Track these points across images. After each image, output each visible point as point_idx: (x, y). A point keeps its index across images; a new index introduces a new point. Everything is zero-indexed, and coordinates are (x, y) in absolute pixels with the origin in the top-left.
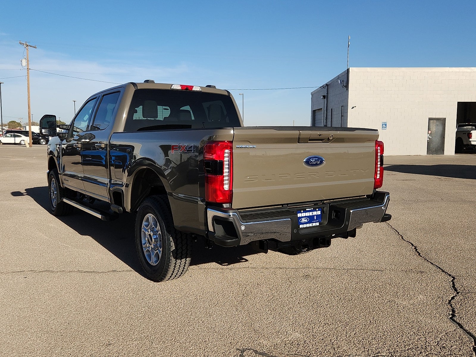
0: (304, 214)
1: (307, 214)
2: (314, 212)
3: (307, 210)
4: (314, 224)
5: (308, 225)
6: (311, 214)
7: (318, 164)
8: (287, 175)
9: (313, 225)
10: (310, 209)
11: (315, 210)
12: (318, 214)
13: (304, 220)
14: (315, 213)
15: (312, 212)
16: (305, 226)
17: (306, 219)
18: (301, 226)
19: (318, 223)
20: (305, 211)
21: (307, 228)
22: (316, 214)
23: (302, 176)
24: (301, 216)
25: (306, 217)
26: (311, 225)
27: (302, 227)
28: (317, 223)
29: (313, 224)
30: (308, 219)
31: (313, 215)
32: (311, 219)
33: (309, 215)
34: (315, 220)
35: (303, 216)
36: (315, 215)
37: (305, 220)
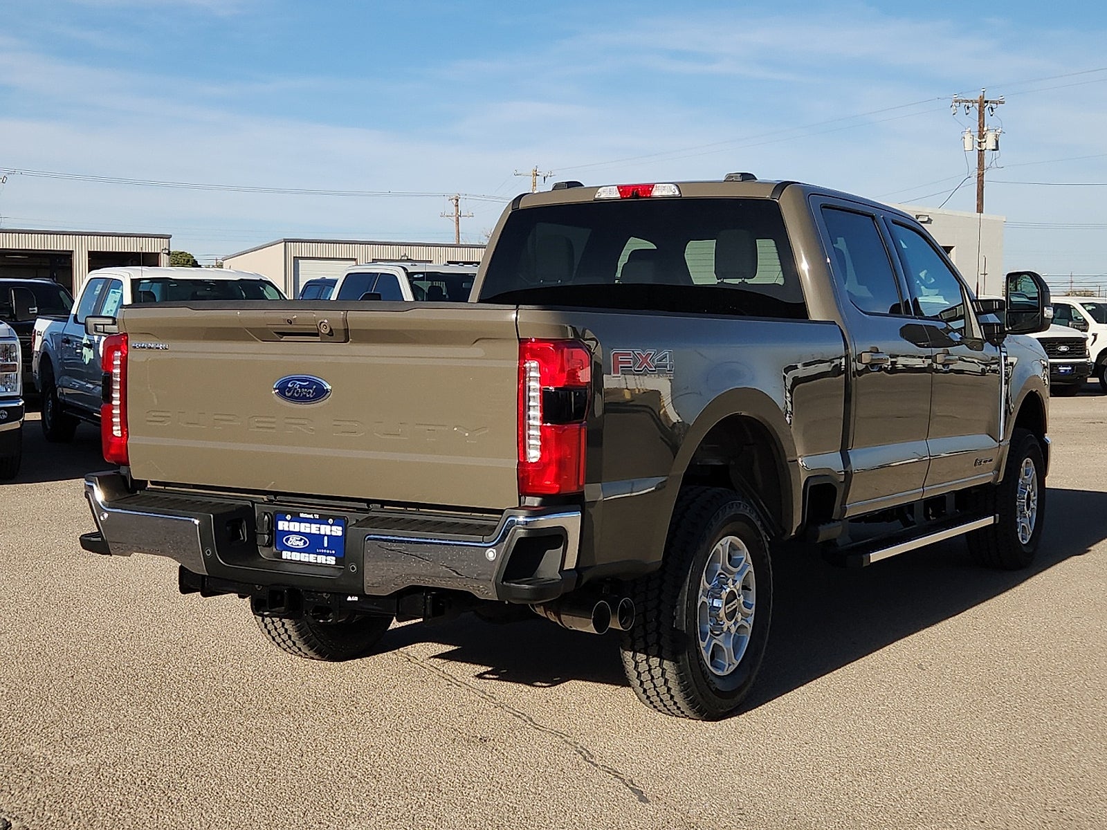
0: (295, 527)
1: (304, 528)
2: (323, 527)
3: (302, 515)
4: (321, 559)
5: (304, 557)
6: (314, 529)
7: (309, 398)
8: (231, 418)
9: (319, 561)
10: (311, 516)
11: (323, 520)
12: (334, 534)
13: (294, 541)
14: (325, 529)
15: (318, 526)
16: (296, 556)
17: (301, 540)
18: (286, 555)
19: (334, 558)
20: (296, 518)
21: (300, 563)
22: (328, 533)
23: (269, 425)
24: (286, 529)
25: (299, 533)
26: (311, 558)
27: (289, 558)
28: (329, 558)
29: (319, 557)
30: (305, 541)
31: (320, 534)
32: (314, 544)
33: (308, 531)
34: (325, 548)
35: (291, 529)
36: (325, 535)
37: (298, 543)
